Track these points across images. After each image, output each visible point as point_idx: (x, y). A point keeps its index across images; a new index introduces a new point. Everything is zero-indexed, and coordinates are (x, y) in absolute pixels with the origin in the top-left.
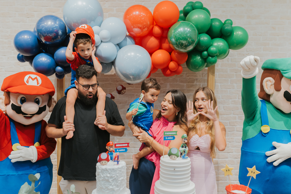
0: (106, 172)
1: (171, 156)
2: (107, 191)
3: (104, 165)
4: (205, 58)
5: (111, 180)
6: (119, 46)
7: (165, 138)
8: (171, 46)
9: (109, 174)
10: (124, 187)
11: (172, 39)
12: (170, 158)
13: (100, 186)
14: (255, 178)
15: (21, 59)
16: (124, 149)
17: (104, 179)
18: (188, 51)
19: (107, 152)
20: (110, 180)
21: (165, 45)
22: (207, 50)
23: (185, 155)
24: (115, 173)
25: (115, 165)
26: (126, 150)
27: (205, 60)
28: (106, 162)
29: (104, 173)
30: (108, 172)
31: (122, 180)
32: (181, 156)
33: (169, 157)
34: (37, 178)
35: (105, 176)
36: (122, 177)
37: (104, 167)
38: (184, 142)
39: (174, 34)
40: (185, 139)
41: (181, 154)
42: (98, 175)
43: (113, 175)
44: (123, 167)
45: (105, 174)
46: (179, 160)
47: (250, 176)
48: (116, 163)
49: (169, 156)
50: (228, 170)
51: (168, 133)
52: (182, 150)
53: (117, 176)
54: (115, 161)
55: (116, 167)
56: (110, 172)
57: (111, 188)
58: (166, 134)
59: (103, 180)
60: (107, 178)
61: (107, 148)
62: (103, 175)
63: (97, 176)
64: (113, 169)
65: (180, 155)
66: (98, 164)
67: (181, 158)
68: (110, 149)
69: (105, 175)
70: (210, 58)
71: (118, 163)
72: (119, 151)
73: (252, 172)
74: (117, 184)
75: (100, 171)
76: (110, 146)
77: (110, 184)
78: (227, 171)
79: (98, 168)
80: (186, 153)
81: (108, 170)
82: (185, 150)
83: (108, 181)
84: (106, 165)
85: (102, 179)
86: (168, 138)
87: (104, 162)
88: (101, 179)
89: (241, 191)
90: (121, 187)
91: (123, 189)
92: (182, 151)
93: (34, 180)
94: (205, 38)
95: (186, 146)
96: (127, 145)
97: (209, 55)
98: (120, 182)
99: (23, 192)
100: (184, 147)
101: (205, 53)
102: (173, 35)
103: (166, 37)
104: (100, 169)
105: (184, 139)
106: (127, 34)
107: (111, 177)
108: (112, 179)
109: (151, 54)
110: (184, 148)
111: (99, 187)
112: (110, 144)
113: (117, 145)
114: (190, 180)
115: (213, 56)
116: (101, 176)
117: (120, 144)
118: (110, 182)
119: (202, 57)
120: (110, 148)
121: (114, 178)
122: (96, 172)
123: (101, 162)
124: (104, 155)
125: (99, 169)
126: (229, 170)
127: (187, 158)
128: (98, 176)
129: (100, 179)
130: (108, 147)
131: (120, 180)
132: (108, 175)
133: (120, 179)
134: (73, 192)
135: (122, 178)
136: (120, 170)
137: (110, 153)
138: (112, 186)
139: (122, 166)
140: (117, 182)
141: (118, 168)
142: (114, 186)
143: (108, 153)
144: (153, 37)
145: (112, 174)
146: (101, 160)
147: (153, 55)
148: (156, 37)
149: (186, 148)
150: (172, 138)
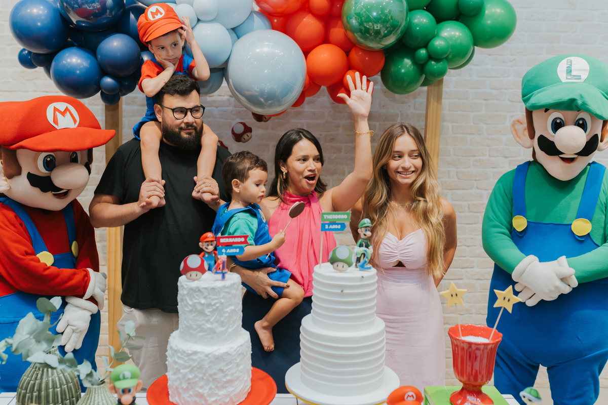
0: (197, 295)
1: (335, 265)
2: (201, 334)
3: (194, 280)
4: (421, 63)
5: (209, 312)
6: (237, 32)
7: (323, 225)
8: (350, 35)
9: (205, 298)
10: (235, 326)
11: (351, 20)
12: (334, 268)
13: (185, 323)
14: (510, 311)
15: (27, 61)
16: (236, 248)
17: (194, 310)
18: (386, 46)
19: (202, 254)
20: (207, 311)
21: (337, 33)
22: (426, 46)
23: (366, 262)
24: (216, 297)
25: (217, 280)
27: (421, 67)
28: (199, 274)
29: (194, 297)
30: (203, 294)
31: (233, 311)
32: (358, 264)
33: (331, 266)
34: (55, 307)
35: (196, 303)
36: (232, 305)
37: (194, 284)
38: (365, 235)
39: (355, 8)
40: (366, 230)
41: (358, 260)
42: (182, 300)
43: (213, 300)
44: (234, 284)
45: (196, 299)
46: (353, 272)
47: (500, 308)
48: (220, 276)
49: (332, 263)
50: (454, 295)
51: (331, 215)
52: (359, 251)
53: (222, 303)
54: (216, 273)
55: (220, 284)
56: (206, 294)
57: (210, 328)
58: (325, 218)
59: (191, 311)
60: (199, 307)
61: (201, 247)
62: (191, 300)
63: (179, 304)
64: (213, 289)
65: (354, 264)
66: (182, 279)
67: (358, 269)
68: (207, 249)
69: (196, 301)
70: (433, 62)
71: (223, 277)
72: (227, 252)
73: (504, 298)
74: (222, 319)
75: (185, 292)
76: (208, 242)
77: (207, 318)
78: (452, 296)
79: (182, 286)
80: (367, 258)
81: (202, 290)
82: (365, 251)
83: (202, 313)
84: (197, 280)
85: (190, 308)
86: (331, 227)
87: (194, 273)
88: (188, 308)
89: (480, 337)
90: (231, 326)
91: (234, 330)
92: (359, 253)
93: (50, 311)
94: (422, 19)
95: (369, 243)
96: (243, 240)
97: (431, 57)
98: (227, 315)
99: (24, 333)
100: (364, 245)
101: (423, 52)
102: (353, 11)
103: (339, 16)
104: (186, 289)
105: (363, 230)
106: (253, 8)
107: (209, 305)
108: (211, 310)
109: (306, 52)
110: (364, 248)
111: (184, 326)
112: (207, 237)
114: (375, 314)
115: (438, 60)
116: (188, 304)
118: (207, 316)
119: (415, 62)
120: (208, 245)
121: (214, 307)
122: (179, 295)
123: (189, 274)
124: (193, 260)
125: (184, 288)
126: (457, 295)
127: (370, 268)
128: (183, 303)
129: (186, 309)
130: (204, 244)
131: (227, 311)
132: (203, 301)
133: (229, 309)
134: (131, 335)
135: (233, 308)
136: (227, 290)
137: (207, 255)
138: (212, 323)
139: (233, 282)
140: (221, 316)
141: (224, 287)
142: (216, 324)
143: (204, 256)
144: (310, 15)
145: (210, 298)
146: (188, 269)
147: (310, 55)
148: (318, 16)
149: (369, 248)
150: (339, 227)
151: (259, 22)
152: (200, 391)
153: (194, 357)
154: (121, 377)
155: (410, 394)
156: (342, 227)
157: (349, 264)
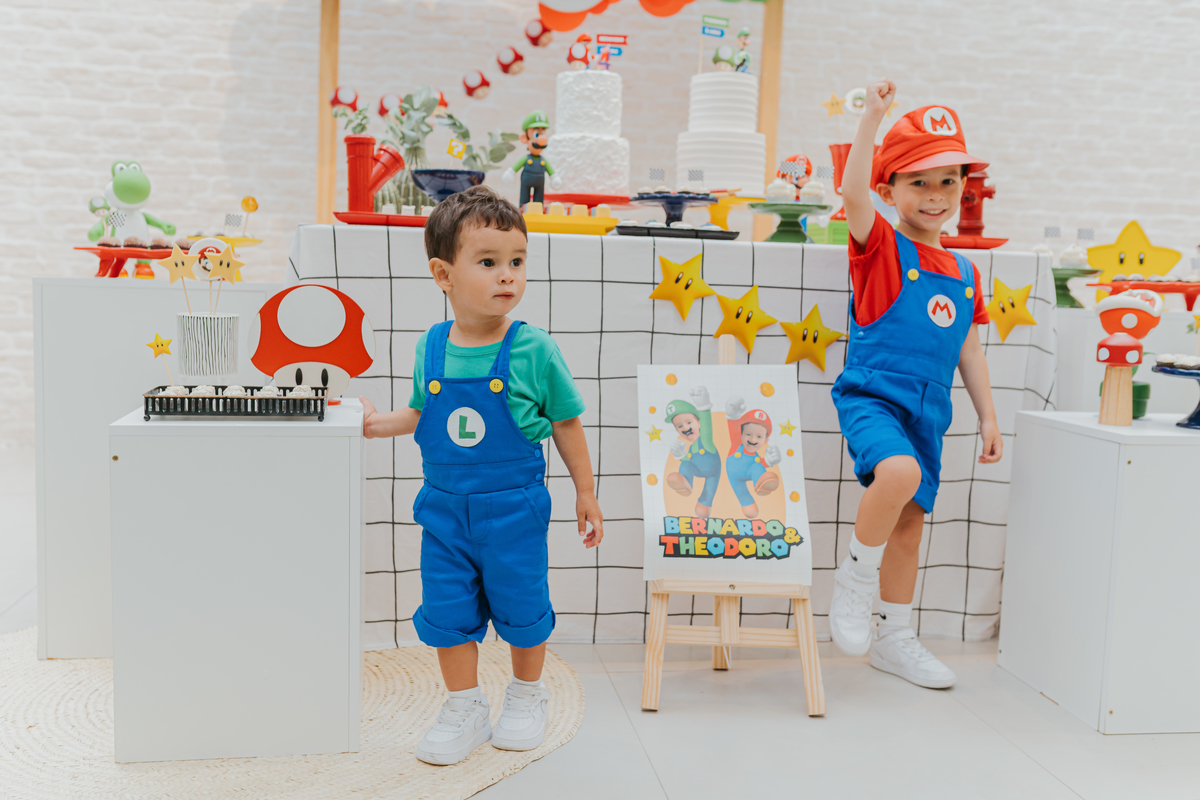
0: (583, 81)
1: (718, 64)
2: (588, 122)
3: (578, 70)
7: (704, 28)
9: (593, 83)
13: (569, 112)
17: (580, 97)
24: (603, 84)
26: (621, 52)
29: (580, 83)
31: (616, 104)
36: (616, 97)
40: (746, 38)
42: (566, 90)
43: (600, 86)
51: (711, 19)
53: (608, 91)
55: (606, 73)
56: (594, 79)
57: (596, 116)
58: (706, 21)
60: (587, 93)
62: (578, 86)
64: (601, 75)
71: (607, 68)
74: (608, 108)
77: (594, 105)
78: (833, 105)
82: (747, 54)
83: (589, 99)
87: (577, 63)
88: (575, 96)
96: (621, 40)
105: (743, 38)
108: (599, 97)
113: (602, 39)
116: (575, 91)
117: (608, 36)
118: (594, 102)
121: (602, 95)
123: (572, 63)
132: (591, 86)
142: (601, 113)
145: (598, 84)
150: (719, 33)
152: (589, 177)
153: (582, 142)
154: (537, 119)
155: (802, 157)
156: (722, 34)
157: (732, 65)
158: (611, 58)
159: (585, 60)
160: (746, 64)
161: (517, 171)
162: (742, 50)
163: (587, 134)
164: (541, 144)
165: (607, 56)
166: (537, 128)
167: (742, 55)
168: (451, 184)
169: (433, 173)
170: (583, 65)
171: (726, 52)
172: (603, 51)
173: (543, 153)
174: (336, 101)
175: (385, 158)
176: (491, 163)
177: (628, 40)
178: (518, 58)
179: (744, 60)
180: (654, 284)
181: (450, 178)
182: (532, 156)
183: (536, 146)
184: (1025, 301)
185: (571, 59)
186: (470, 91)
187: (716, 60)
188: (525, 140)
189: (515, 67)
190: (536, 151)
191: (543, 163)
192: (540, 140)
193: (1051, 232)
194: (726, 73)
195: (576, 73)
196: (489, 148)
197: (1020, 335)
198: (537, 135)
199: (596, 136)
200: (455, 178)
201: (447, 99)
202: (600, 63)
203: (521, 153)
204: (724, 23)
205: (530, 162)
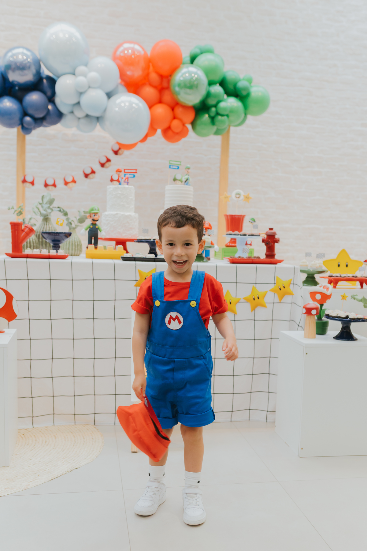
1: (176, 181)
4: (213, 116)
6: (109, 95)
7: (170, 166)
8: (175, 97)
11: (175, 87)
18: (195, 104)
21: (167, 97)
22: (215, 106)
26: (134, 176)
27: (213, 119)
32: (185, 183)
42: (110, 193)
43: (124, 192)
53: (128, 194)
55: (127, 186)
56: (121, 189)
57: (123, 205)
60: (118, 195)
69: (117, 192)
70: (219, 117)
71: (128, 184)
74: (128, 201)
76: (119, 171)
77: (122, 200)
87: (115, 182)
90: (131, 205)
91: (132, 209)
96: (135, 171)
97: (218, 114)
101: (214, 110)
103: (168, 88)
104: (112, 188)
105: (187, 169)
109: (150, 107)
113: (126, 171)
115: (222, 115)
117: (129, 170)
119: (210, 116)
132: (120, 192)
138: (124, 203)
144: (150, 86)
148: (155, 87)
150: (177, 168)
151: (122, 89)
153: (116, 216)
154: (94, 209)
156: (178, 168)
157: (182, 182)
158: (130, 179)
159: (118, 181)
160: (188, 181)
161: (86, 230)
162: (187, 175)
163: (119, 213)
164: (96, 219)
165: (128, 178)
166: (94, 213)
167: (186, 177)
168: (57, 238)
169: (49, 233)
170: (117, 183)
171: (178, 177)
172: (127, 176)
173: (97, 223)
174: (24, 181)
175: (27, 230)
176: (79, 224)
177: (137, 171)
178: (108, 160)
179: (187, 179)
180: (136, 280)
181: (56, 235)
182: (92, 224)
183: (94, 220)
184: (289, 286)
185: (112, 180)
186: (86, 176)
187: (175, 180)
188: (90, 217)
189: (107, 165)
190: (94, 222)
191: (97, 227)
192: (96, 218)
193: (308, 255)
194: (179, 186)
195: (114, 186)
196: (78, 217)
197: (287, 299)
198: (94, 216)
199: (122, 213)
200: (59, 235)
201: (76, 179)
202: (125, 182)
203: (88, 222)
204: (179, 163)
205: (91, 227)
